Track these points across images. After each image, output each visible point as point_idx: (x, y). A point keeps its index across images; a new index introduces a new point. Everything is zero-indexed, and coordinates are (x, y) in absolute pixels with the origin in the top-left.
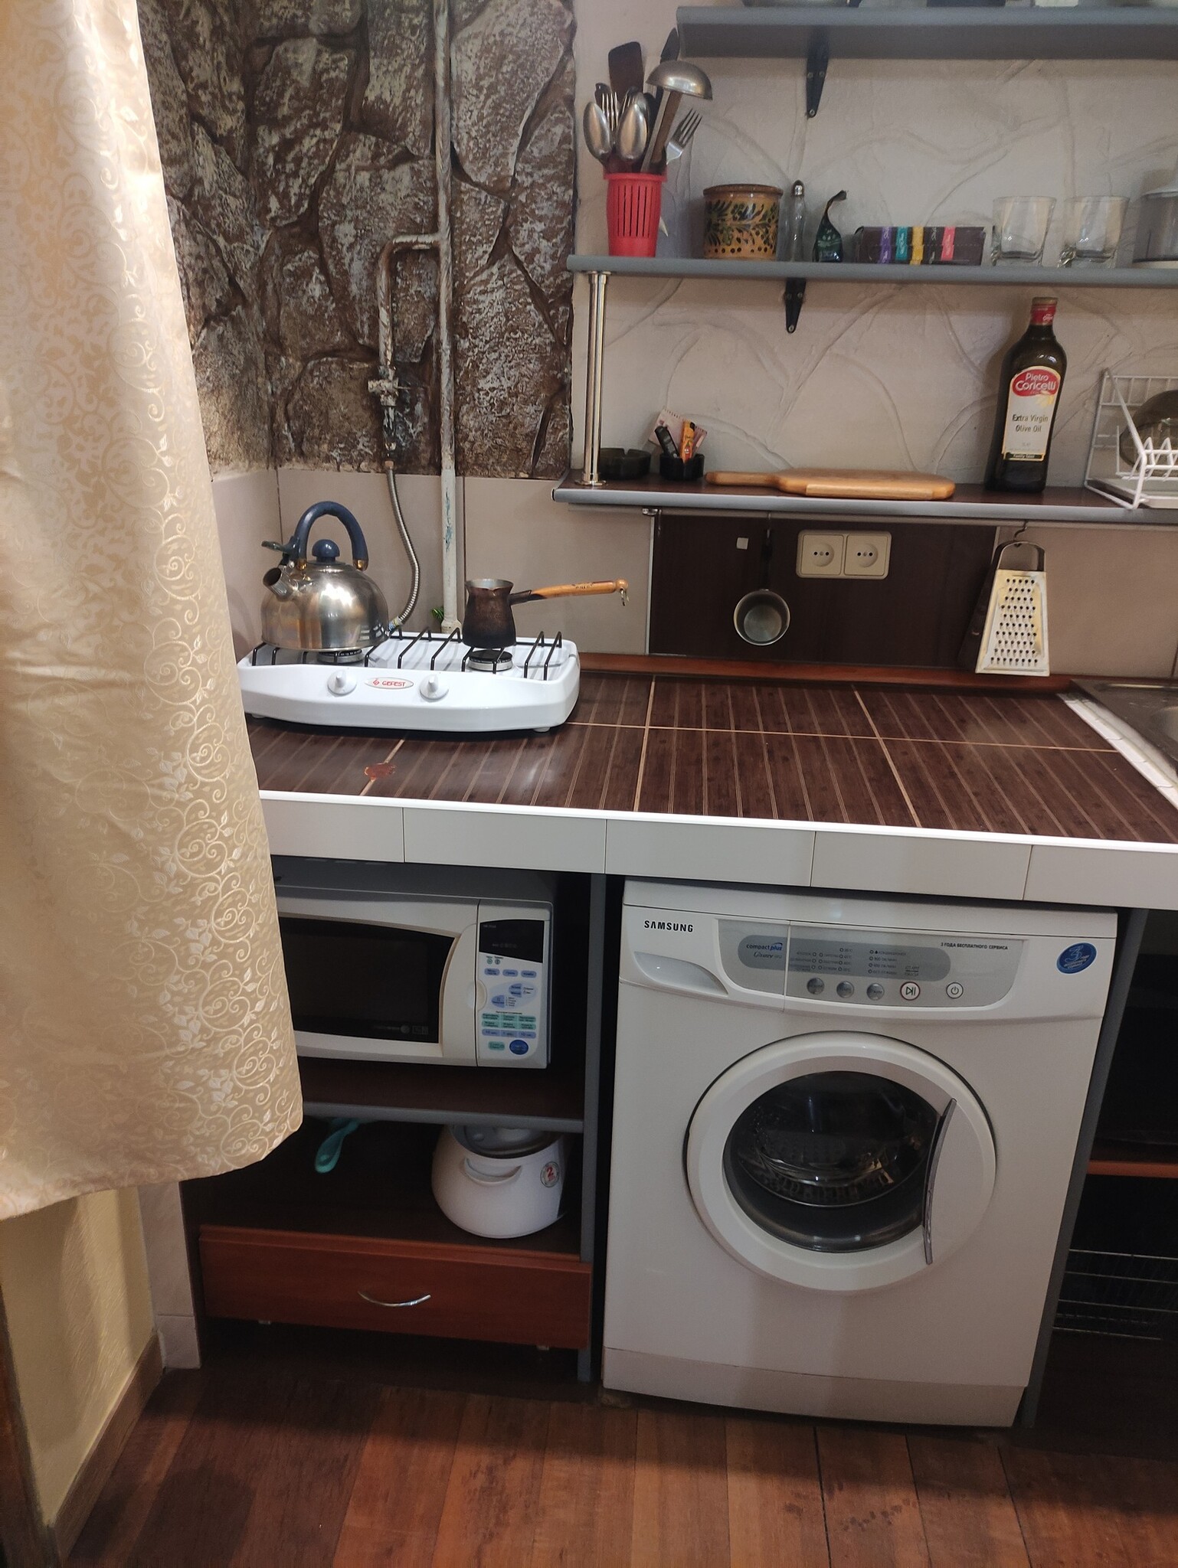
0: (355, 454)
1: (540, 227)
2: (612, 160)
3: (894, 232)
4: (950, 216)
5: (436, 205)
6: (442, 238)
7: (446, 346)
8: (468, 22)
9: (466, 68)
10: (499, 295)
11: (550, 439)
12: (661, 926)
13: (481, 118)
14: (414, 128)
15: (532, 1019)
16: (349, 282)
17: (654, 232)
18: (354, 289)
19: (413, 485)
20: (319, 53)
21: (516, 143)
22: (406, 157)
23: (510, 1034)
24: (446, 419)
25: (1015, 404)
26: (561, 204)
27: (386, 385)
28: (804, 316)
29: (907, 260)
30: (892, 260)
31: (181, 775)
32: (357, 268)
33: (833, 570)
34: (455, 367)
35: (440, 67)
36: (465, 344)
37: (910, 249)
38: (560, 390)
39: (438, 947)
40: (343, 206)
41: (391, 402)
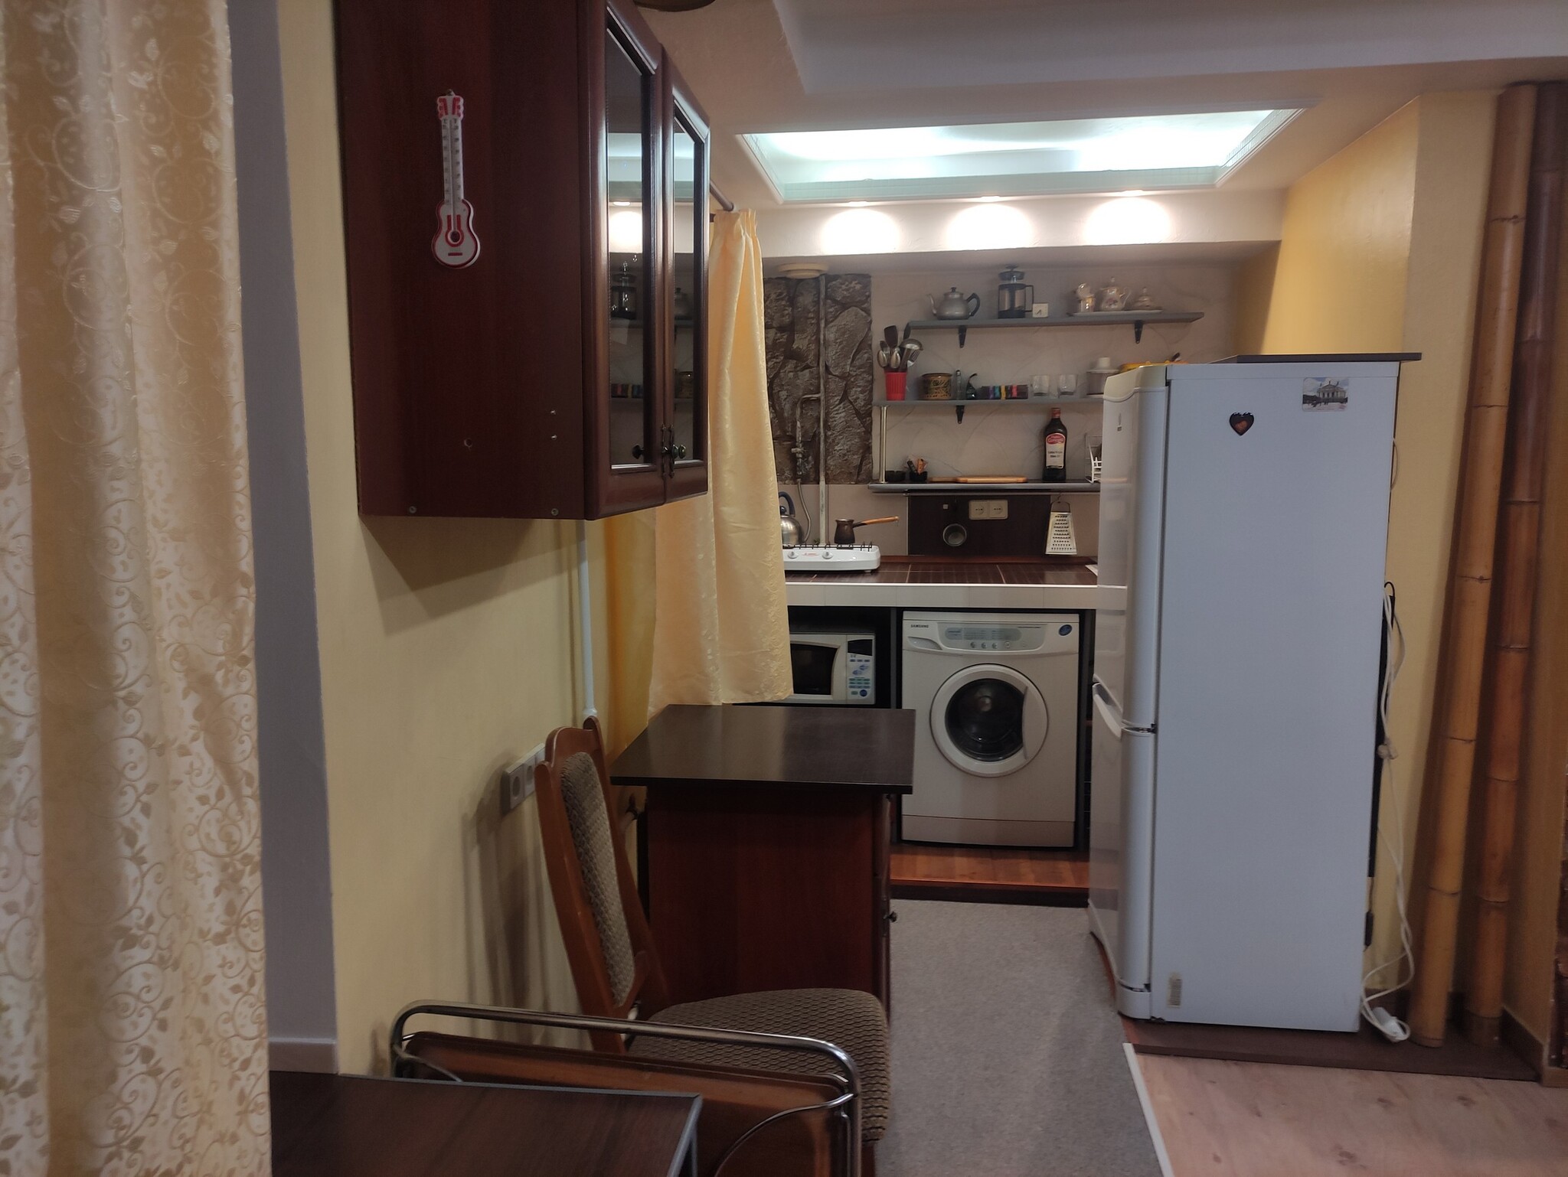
0: (783, 477)
1: (859, 389)
2: (888, 368)
3: (994, 388)
4: (1015, 381)
5: (820, 385)
6: (821, 395)
7: (822, 434)
8: (832, 321)
9: (831, 336)
10: (843, 414)
11: (864, 468)
12: (917, 626)
13: (837, 353)
14: (811, 357)
15: (868, 680)
16: (783, 413)
17: (903, 391)
18: (786, 415)
19: (808, 489)
20: (776, 333)
21: (850, 361)
22: (807, 367)
23: (859, 687)
24: (822, 462)
25: (1050, 447)
26: (868, 381)
27: (799, 450)
28: (964, 418)
29: (999, 398)
30: (994, 398)
31: (770, 558)
32: (787, 406)
33: (984, 516)
34: (825, 441)
35: (822, 337)
36: (829, 433)
37: (1001, 393)
38: (867, 449)
39: (830, 653)
40: (783, 385)
41: (800, 456)
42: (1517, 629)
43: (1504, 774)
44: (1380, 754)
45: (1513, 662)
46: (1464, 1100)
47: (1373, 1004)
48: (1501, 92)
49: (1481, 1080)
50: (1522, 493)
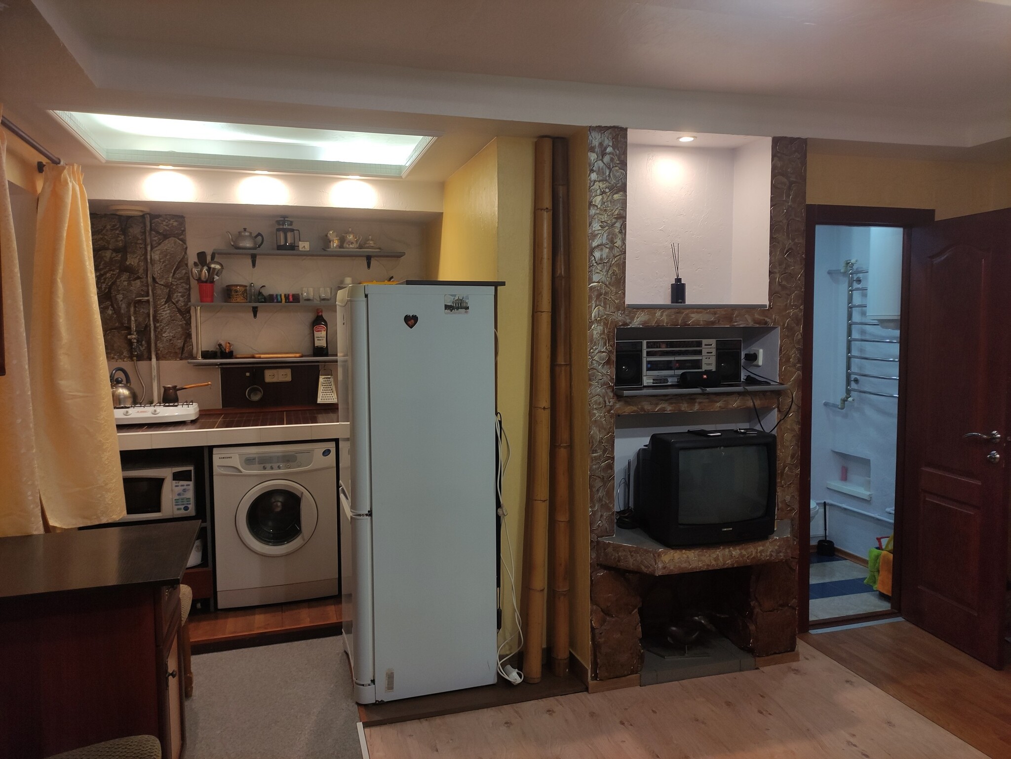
0: (122, 356)
1: (180, 294)
2: (199, 280)
3: (277, 295)
4: (292, 291)
5: (148, 290)
6: (151, 298)
7: (152, 325)
8: (156, 247)
9: (156, 257)
10: (168, 311)
11: (186, 349)
12: (223, 458)
13: (161, 268)
14: (141, 271)
15: (189, 499)
16: (121, 310)
17: (212, 296)
18: (122, 311)
19: (142, 365)
20: (112, 253)
21: (172, 274)
22: (139, 278)
23: (183, 504)
24: (153, 345)
25: (316, 334)
26: (186, 289)
27: (134, 336)
28: (258, 315)
29: (281, 302)
30: (278, 302)
31: (102, 417)
32: (124, 306)
33: (275, 380)
34: (155, 331)
35: (149, 257)
36: (158, 325)
37: (281, 299)
38: (189, 336)
39: (160, 482)
40: (119, 290)
41: (135, 341)
42: (564, 435)
43: (562, 517)
44: (499, 514)
45: (563, 453)
46: (550, 712)
47: (503, 665)
48: (535, 140)
49: (559, 698)
50: (561, 360)
